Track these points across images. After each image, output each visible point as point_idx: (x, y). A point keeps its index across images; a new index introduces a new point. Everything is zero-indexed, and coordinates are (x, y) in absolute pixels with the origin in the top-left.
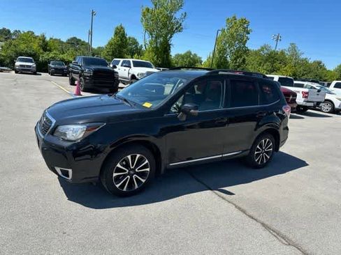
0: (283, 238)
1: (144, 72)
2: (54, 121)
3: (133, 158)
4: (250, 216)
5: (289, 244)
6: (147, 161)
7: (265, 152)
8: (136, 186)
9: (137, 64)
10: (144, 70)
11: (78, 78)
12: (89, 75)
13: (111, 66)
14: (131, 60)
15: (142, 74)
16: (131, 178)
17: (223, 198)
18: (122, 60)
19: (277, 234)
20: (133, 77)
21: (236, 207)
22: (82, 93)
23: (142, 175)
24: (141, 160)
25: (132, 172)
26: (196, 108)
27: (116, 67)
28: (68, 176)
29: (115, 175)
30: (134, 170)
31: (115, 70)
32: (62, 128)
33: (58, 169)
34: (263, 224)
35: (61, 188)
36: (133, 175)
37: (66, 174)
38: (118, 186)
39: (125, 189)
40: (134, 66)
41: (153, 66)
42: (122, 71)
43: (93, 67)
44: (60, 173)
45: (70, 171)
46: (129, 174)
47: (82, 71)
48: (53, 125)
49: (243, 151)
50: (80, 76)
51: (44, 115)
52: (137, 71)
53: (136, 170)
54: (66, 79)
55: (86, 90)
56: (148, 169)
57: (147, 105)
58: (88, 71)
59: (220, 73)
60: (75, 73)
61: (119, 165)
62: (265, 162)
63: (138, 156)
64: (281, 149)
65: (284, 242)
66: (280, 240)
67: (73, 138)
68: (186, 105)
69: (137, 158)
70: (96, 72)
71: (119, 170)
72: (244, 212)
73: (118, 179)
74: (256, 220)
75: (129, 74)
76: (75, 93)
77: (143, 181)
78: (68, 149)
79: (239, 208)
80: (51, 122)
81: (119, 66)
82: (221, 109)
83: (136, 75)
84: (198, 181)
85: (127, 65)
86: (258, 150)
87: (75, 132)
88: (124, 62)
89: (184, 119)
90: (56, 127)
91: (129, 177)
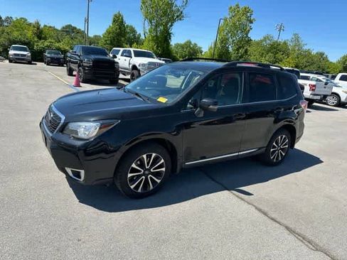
0: (309, 242)
1: (146, 63)
2: (63, 118)
3: (149, 157)
4: (272, 219)
5: (317, 250)
6: (163, 161)
7: (281, 149)
8: (151, 187)
9: (138, 54)
10: (146, 60)
11: (77, 69)
12: (88, 65)
13: (111, 55)
14: (132, 50)
15: (143, 65)
16: (146, 179)
17: (242, 199)
18: (122, 49)
19: (303, 238)
20: (134, 67)
21: (256, 208)
22: (81, 84)
23: (157, 175)
24: (156, 160)
25: (147, 172)
26: (215, 104)
27: (116, 57)
28: (80, 178)
29: (130, 175)
30: (149, 170)
31: (116, 60)
32: (72, 126)
33: (69, 170)
34: (287, 228)
35: (71, 189)
36: (148, 175)
37: (78, 175)
38: (132, 187)
39: (140, 190)
40: (135, 56)
41: (155, 57)
42: (123, 62)
43: (93, 57)
44: (71, 174)
45: (82, 172)
46: (144, 174)
47: (81, 61)
48: (62, 121)
49: (260, 149)
50: (79, 66)
51: (50, 110)
52: (138, 61)
53: (152, 170)
54: (64, 70)
55: (85, 81)
56: (164, 169)
57: (162, 100)
58: (87, 61)
59: (238, 65)
60: (72, 62)
61: (134, 165)
62: (280, 159)
63: (154, 155)
64: (297, 146)
65: (311, 247)
66: (307, 246)
67: (85, 137)
68: (204, 100)
69: (153, 157)
70: (96, 62)
71: (134, 170)
72: (265, 214)
73: (132, 180)
74: (279, 223)
75: (129, 64)
76: (74, 84)
77: (159, 181)
78: (79, 148)
79: (260, 210)
80: (60, 119)
81: (119, 56)
82: (239, 104)
83: (137, 65)
84: (213, 180)
85: (127, 55)
86: (274, 147)
87: (88, 130)
88: (124, 52)
89: (202, 115)
90: (66, 124)
91: (144, 177)
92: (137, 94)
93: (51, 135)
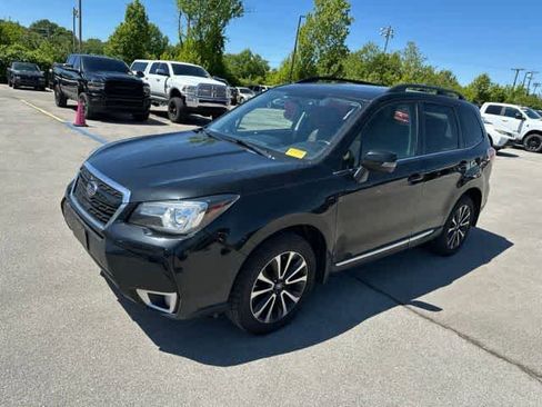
1: (195, 84)
3: (284, 260)
4: (492, 353)
6: (304, 264)
7: (460, 228)
8: (285, 312)
9: (180, 71)
10: (194, 81)
12: (98, 89)
13: (135, 73)
14: (169, 63)
15: (191, 88)
16: (278, 298)
18: (150, 63)
20: (175, 92)
21: (460, 335)
22: (88, 122)
23: (293, 288)
24: (296, 261)
25: (279, 286)
26: (392, 159)
27: (143, 76)
28: (168, 308)
29: (254, 295)
30: (283, 281)
31: (143, 80)
32: (147, 209)
33: (144, 295)
36: (280, 291)
37: (162, 302)
38: (256, 315)
39: (267, 320)
40: (176, 73)
41: (208, 75)
42: (155, 83)
43: (105, 75)
44: (147, 301)
45: (172, 298)
46: (275, 290)
47: (84, 82)
48: (126, 200)
49: (436, 229)
50: (81, 90)
52: (182, 82)
53: (287, 282)
56: (304, 278)
57: (296, 153)
58: (96, 82)
60: (66, 84)
61: (261, 277)
62: (458, 243)
63: (292, 254)
69: (290, 258)
70: (110, 83)
71: (262, 285)
72: (476, 343)
74: (505, 359)
75: (166, 86)
77: (296, 300)
79: (466, 338)
80: (119, 196)
81: (147, 73)
83: (180, 89)
85: (162, 71)
86: (453, 225)
88: (155, 66)
89: (365, 179)
90: (133, 206)
91: (274, 295)
92: (240, 143)
93: (101, 227)
